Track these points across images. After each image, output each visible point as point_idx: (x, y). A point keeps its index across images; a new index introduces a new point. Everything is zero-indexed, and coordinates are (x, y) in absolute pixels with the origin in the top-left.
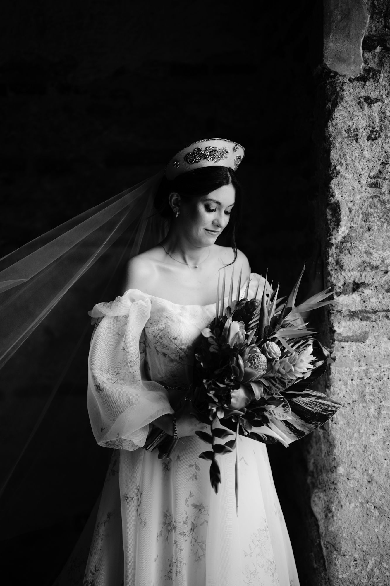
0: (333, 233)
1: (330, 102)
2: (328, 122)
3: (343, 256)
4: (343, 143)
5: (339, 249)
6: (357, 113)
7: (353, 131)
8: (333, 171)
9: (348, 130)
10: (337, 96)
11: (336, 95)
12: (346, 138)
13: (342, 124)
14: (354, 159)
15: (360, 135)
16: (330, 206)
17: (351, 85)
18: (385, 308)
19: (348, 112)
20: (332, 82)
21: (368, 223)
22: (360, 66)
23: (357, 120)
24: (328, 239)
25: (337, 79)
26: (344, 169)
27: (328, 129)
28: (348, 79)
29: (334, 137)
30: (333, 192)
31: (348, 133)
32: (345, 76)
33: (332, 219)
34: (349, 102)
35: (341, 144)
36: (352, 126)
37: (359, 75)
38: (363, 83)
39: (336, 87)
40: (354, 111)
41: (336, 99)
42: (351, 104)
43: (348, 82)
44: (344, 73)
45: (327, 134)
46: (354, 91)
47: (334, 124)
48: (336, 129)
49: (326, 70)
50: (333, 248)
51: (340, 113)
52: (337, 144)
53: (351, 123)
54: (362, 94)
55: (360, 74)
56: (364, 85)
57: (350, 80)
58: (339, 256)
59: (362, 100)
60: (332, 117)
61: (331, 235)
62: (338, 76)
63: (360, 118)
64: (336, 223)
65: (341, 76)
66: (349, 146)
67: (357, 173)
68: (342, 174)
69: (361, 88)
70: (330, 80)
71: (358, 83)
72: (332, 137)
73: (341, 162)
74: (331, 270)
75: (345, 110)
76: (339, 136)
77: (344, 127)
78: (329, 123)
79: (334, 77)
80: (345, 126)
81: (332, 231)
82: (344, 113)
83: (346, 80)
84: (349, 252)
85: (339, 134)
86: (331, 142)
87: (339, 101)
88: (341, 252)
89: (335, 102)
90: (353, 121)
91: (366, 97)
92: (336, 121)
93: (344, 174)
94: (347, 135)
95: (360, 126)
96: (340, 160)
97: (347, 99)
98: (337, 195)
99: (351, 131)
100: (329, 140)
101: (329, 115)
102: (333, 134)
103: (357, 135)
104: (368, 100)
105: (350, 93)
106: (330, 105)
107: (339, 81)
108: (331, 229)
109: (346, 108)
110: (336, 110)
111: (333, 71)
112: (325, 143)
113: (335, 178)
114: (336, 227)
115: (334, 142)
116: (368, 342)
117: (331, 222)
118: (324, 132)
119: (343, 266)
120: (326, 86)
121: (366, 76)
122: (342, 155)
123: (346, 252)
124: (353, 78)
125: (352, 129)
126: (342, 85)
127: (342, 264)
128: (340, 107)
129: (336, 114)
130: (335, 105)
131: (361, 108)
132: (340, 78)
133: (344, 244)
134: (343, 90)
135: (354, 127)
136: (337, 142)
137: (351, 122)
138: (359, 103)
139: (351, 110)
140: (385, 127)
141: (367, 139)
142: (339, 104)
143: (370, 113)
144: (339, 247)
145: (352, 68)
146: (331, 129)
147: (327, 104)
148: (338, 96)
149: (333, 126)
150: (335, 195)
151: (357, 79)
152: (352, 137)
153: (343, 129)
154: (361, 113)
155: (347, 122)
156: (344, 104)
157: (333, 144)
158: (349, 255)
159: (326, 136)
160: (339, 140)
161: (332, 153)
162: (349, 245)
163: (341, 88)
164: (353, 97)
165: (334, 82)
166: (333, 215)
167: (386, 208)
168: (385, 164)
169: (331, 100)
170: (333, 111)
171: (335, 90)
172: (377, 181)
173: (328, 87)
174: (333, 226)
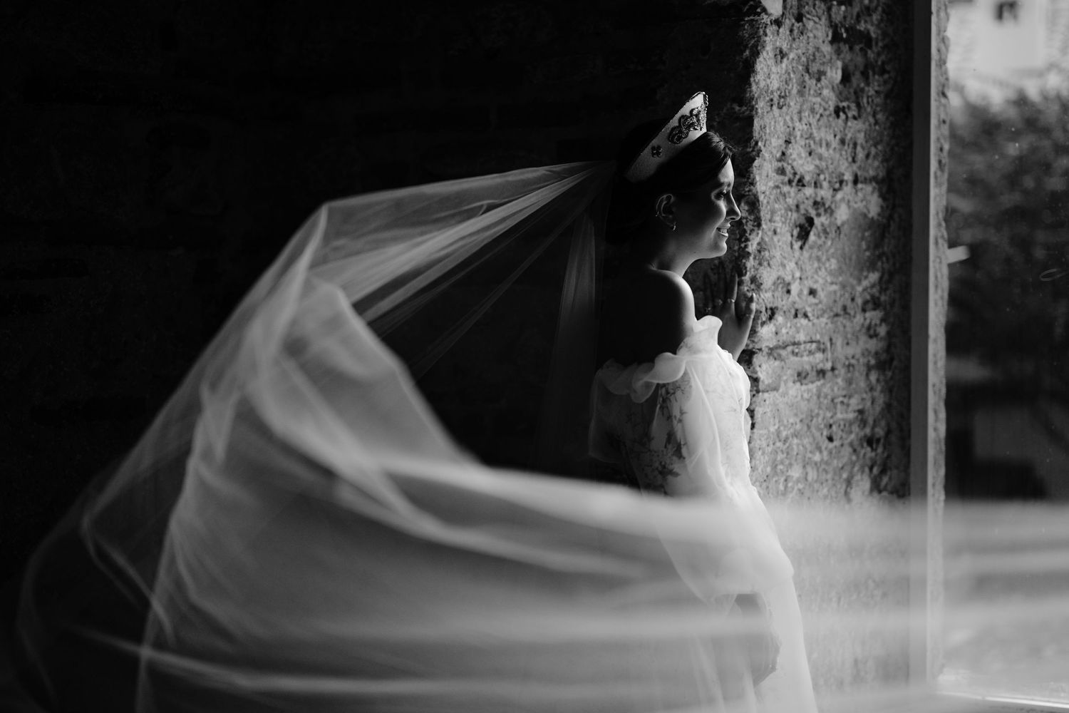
0: (751, 237)
1: (748, 48)
2: (750, 77)
3: (763, 270)
6: (773, 69)
8: (754, 148)
10: (758, 41)
11: (756, 39)
12: (768, 102)
13: (764, 81)
15: (775, 100)
16: (746, 198)
17: (771, 29)
18: (792, 340)
19: (767, 66)
20: (753, 20)
21: (773, 224)
23: (773, 79)
24: (743, 245)
25: (761, 17)
26: (763, 146)
27: (750, 88)
29: (757, 99)
30: (754, 179)
32: (769, 14)
33: (749, 217)
35: (763, 110)
37: (777, 17)
39: (758, 28)
40: (771, 66)
41: (755, 46)
42: (770, 55)
44: (770, 10)
45: (748, 95)
46: (773, 38)
47: (757, 81)
48: (759, 89)
50: (751, 258)
51: (762, 66)
52: (759, 110)
53: (769, 82)
54: (777, 44)
55: (780, 15)
56: (778, 31)
57: (771, 22)
58: (757, 269)
59: (779, 52)
60: (754, 71)
61: (747, 240)
62: (764, 13)
63: (775, 76)
64: (756, 224)
66: (770, 113)
68: (764, 153)
69: (777, 35)
71: (776, 28)
72: (755, 99)
73: (762, 137)
74: (748, 290)
75: (766, 63)
76: (761, 98)
77: (765, 86)
78: (751, 79)
79: (759, 14)
81: (750, 234)
84: (769, 264)
85: (762, 96)
86: (753, 107)
87: (761, 50)
88: (760, 264)
89: (754, 49)
92: (758, 76)
95: (774, 88)
96: (761, 133)
97: (767, 48)
99: (768, 93)
100: (751, 103)
101: (751, 68)
102: (756, 95)
103: (772, 100)
105: (770, 40)
106: (747, 52)
107: (763, 21)
108: (748, 232)
109: (766, 61)
110: (758, 61)
111: (762, 6)
113: (757, 158)
114: (756, 228)
115: (757, 106)
116: (781, 390)
117: (747, 222)
118: (745, 91)
119: (761, 284)
120: (744, 25)
122: (762, 126)
123: (765, 264)
124: (774, 19)
126: (766, 27)
127: (760, 282)
128: (761, 58)
129: (758, 67)
130: (755, 54)
131: (777, 62)
132: (765, 16)
133: (762, 253)
134: (766, 35)
135: (771, 88)
136: (760, 107)
137: (769, 80)
138: (775, 56)
139: (770, 63)
140: (789, 93)
141: (778, 107)
142: (761, 54)
143: (781, 71)
144: (757, 258)
146: (754, 88)
147: (745, 52)
148: (760, 42)
149: (756, 84)
150: (756, 183)
151: (775, 22)
154: (776, 70)
156: (765, 54)
157: (755, 109)
158: (769, 269)
161: (755, 122)
162: (767, 253)
163: (764, 31)
164: (771, 46)
165: (757, 21)
166: (751, 212)
167: (786, 202)
168: (788, 142)
169: (749, 46)
170: (754, 63)
171: (757, 32)
172: (783, 166)
173: (746, 27)
174: (752, 227)
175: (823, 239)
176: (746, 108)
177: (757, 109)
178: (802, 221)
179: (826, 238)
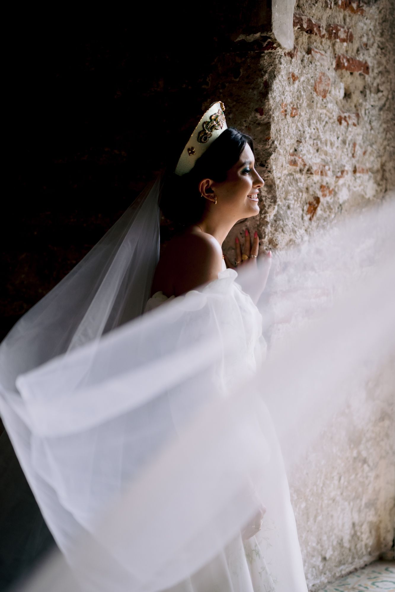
0: (269, 210)
1: (267, 73)
2: (268, 93)
3: (278, 234)
4: (279, 117)
5: (274, 227)
6: (288, 88)
8: (271, 145)
11: (273, 66)
12: (281, 113)
13: (278, 97)
14: (284, 135)
15: (288, 111)
17: (285, 59)
19: (282, 86)
20: (271, 53)
21: (287, 201)
22: (293, 41)
23: (286, 96)
24: (263, 216)
25: (277, 51)
26: (279, 144)
27: (269, 102)
29: (273, 110)
30: (271, 168)
32: (282, 48)
33: (267, 196)
34: (284, 76)
35: (277, 118)
36: (284, 101)
37: (290, 50)
38: (290, 58)
39: (275, 59)
40: (285, 86)
41: (273, 71)
42: (285, 78)
44: (282, 45)
46: (286, 65)
47: (273, 96)
48: (275, 103)
50: (269, 226)
51: (277, 86)
52: (275, 118)
53: (283, 98)
54: (290, 70)
56: (291, 61)
57: (285, 54)
58: (274, 234)
59: (290, 75)
60: (271, 90)
61: (266, 212)
62: (279, 48)
63: (288, 94)
64: (272, 201)
66: (283, 121)
67: (285, 149)
68: (279, 149)
69: (290, 64)
70: (270, 51)
72: (272, 110)
73: (277, 137)
74: (266, 249)
75: (280, 84)
77: (280, 101)
78: (269, 95)
79: (275, 48)
81: (268, 208)
82: (279, 86)
84: (283, 230)
85: (277, 108)
86: (270, 116)
87: (276, 74)
88: (276, 230)
89: (272, 74)
90: (284, 96)
91: (292, 73)
92: (274, 94)
94: (282, 110)
95: (287, 102)
96: (276, 134)
97: (282, 73)
100: (268, 113)
102: (273, 107)
103: (286, 111)
104: (293, 76)
105: (284, 67)
106: (266, 76)
107: (278, 53)
108: (267, 207)
109: (281, 82)
110: (274, 82)
111: (276, 42)
113: (274, 153)
114: (273, 204)
115: (273, 115)
117: (266, 199)
118: (264, 104)
119: (277, 245)
120: (264, 56)
121: (293, 52)
122: (278, 130)
123: (280, 230)
124: (287, 52)
125: (283, 105)
126: (280, 58)
127: (276, 243)
128: (277, 80)
129: (274, 86)
130: (273, 77)
131: (290, 83)
132: (280, 50)
133: (278, 222)
134: (281, 64)
138: (289, 79)
140: (300, 106)
141: (290, 116)
142: (277, 77)
143: (293, 90)
144: (274, 226)
145: (288, 42)
146: (271, 102)
148: (276, 68)
149: (273, 99)
150: (273, 171)
151: (289, 54)
153: (279, 103)
155: (281, 96)
156: (280, 77)
157: (272, 117)
158: (282, 234)
160: (277, 114)
162: (281, 223)
163: (279, 61)
164: (286, 72)
165: (274, 53)
166: (269, 192)
167: (298, 186)
168: (299, 142)
169: (268, 71)
170: (272, 83)
171: (273, 62)
172: (295, 159)
173: (266, 58)
174: (270, 203)
175: (328, 213)
176: (265, 117)
177: (273, 117)
178: (311, 199)
179: (330, 212)
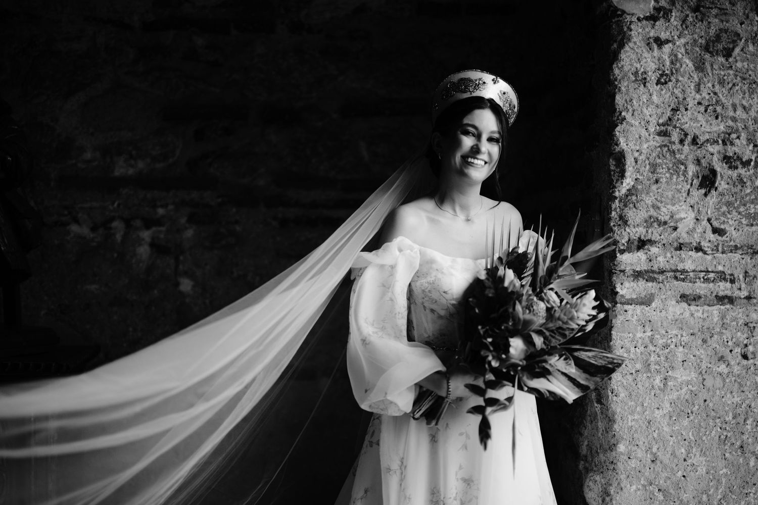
0: (617, 185)
1: (616, 42)
2: (613, 64)
3: (628, 210)
4: (630, 87)
5: (624, 202)
6: (646, 54)
7: (641, 74)
8: (618, 117)
9: (636, 73)
10: (624, 35)
11: (622, 35)
12: (633, 82)
13: (629, 66)
14: (641, 105)
15: (648, 79)
16: (613, 156)
17: (639, 24)
18: (674, 268)
19: (635, 54)
20: (619, 21)
21: (656, 175)
22: (650, 4)
23: (646, 63)
24: (611, 191)
25: (624, 17)
26: (630, 115)
27: (613, 72)
28: (636, 19)
29: (620, 80)
30: (618, 140)
31: (636, 77)
32: (633, 14)
33: (616, 170)
34: (638, 43)
35: (627, 88)
36: (640, 69)
37: (648, 14)
38: (652, 22)
39: (623, 26)
40: (642, 53)
41: (622, 39)
42: (640, 45)
43: (637, 21)
44: (632, 12)
45: (612, 77)
46: (642, 31)
47: (620, 66)
48: (622, 72)
49: (612, 8)
50: (617, 201)
51: (627, 54)
52: (623, 88)
53: (638, 66)
54: (652, 34)
55: (650, 12)
56: (654, 24)
57: (639, 19)
58: (623, 210)
59: (651, 40)
60: (618, 59)
61: (615, 187)
62: (625, 15)
63: (649, 60)
65: (629, 14)
66: (636, 90)
67: (644, 119)
68: (628, 120)
69: (650, 28)
70: (616, 19)
71: (648, 22)
72: (618, 80)
73: (627, 108)
74: (614, 225)
75: (633, 51)
76: (626, 79)
77: (631, 69)
78: (615, 66)
79: (621, 16)
80: (633, 69)
81: (616, 183)
82: (632, 54)
83: (634, 19)
84: (635, 206)
85: (626, 77)
86: (616, 86)
87: (626, 42)
88: (625, 206)
89: (622, 42)
90: (641, 63)
91: (655, 38)
92: (622, 63)
93: (630, 121)
94: (634, 78)
95: (648, 69)
96: (625, 105)
97: (635, 39)
98: (622, 144)
99: (638, 74)
100: (614, 83)
101: (615, 57)
102: (619, 78)
103: (645, 79)
104: (658, 41)
105: (638, 33)
106: (615, 45)
107: (626, 20)
108: (615, 181)
109: (634, 50)
110: (622, 51)
111: (620, 9)
112: (609, 87)
113: (620, 125)
114: (620, 178)
115: (619, 85)
116: (654, 305)
117: (614, 173)
118: (609, 75)
119: (627, 221)
120: (612, 26)
121: (656, 15)
122: (628, 100)
123: (631, 205)
124: (642, 17)
125: (640, 72)
126: (630, 24)
127: (626, 219)
128: (627, 48)
129: (623, 56)
130: (622, 46)
131: (650, 49)
132: (628, 16)
133: (629, 198)
134: (631, 30)
135: (642, 70)
136: (623, 86)
137: (638, 64)
138: (648, 44)
139: (639, 51)
140: (676, 71)
141: (656, 83)
142: (626, 45)
143: (660, 55)
144: (623, 201)
145: (641, 6)
146: (616, 71)
147: (613, 45)
149: (619, 69)
150: (620, 143)
151: (646, 18)
152: (640, 80)
153: (630, 72)
154: (650, 55)
155: (635, 64)
156: (631, 44)
157: (618, 88)
158: (634, 210)
159: (610, 79)
160: (626, 84)
161: (618, 97)
162: (634, 198)
163: (628, 28)
164: (641, 38)
165: (621, 21)
166: (617, 166)
167: (676, 158)
168: (675, 110)
169: (618, 40)
170: (619, 53)
171: (623, 29)
172: (666, 129)
173: (614, 27)
174: (618, 178)
175: (739, 187)
178: (707, 172)
179: (742, 186)
